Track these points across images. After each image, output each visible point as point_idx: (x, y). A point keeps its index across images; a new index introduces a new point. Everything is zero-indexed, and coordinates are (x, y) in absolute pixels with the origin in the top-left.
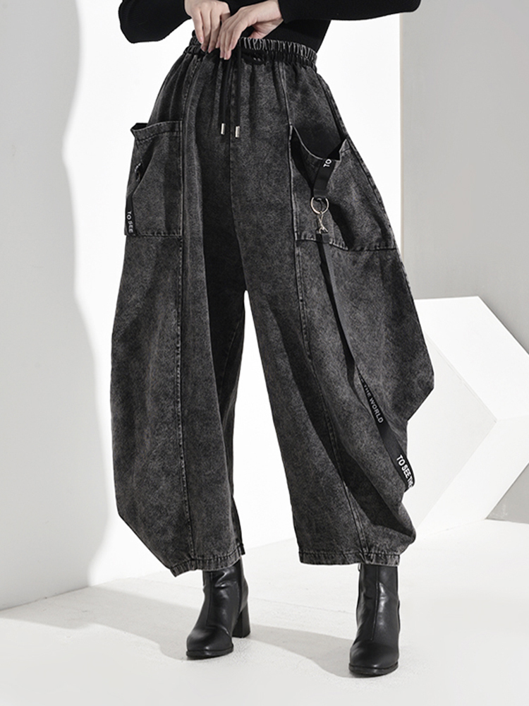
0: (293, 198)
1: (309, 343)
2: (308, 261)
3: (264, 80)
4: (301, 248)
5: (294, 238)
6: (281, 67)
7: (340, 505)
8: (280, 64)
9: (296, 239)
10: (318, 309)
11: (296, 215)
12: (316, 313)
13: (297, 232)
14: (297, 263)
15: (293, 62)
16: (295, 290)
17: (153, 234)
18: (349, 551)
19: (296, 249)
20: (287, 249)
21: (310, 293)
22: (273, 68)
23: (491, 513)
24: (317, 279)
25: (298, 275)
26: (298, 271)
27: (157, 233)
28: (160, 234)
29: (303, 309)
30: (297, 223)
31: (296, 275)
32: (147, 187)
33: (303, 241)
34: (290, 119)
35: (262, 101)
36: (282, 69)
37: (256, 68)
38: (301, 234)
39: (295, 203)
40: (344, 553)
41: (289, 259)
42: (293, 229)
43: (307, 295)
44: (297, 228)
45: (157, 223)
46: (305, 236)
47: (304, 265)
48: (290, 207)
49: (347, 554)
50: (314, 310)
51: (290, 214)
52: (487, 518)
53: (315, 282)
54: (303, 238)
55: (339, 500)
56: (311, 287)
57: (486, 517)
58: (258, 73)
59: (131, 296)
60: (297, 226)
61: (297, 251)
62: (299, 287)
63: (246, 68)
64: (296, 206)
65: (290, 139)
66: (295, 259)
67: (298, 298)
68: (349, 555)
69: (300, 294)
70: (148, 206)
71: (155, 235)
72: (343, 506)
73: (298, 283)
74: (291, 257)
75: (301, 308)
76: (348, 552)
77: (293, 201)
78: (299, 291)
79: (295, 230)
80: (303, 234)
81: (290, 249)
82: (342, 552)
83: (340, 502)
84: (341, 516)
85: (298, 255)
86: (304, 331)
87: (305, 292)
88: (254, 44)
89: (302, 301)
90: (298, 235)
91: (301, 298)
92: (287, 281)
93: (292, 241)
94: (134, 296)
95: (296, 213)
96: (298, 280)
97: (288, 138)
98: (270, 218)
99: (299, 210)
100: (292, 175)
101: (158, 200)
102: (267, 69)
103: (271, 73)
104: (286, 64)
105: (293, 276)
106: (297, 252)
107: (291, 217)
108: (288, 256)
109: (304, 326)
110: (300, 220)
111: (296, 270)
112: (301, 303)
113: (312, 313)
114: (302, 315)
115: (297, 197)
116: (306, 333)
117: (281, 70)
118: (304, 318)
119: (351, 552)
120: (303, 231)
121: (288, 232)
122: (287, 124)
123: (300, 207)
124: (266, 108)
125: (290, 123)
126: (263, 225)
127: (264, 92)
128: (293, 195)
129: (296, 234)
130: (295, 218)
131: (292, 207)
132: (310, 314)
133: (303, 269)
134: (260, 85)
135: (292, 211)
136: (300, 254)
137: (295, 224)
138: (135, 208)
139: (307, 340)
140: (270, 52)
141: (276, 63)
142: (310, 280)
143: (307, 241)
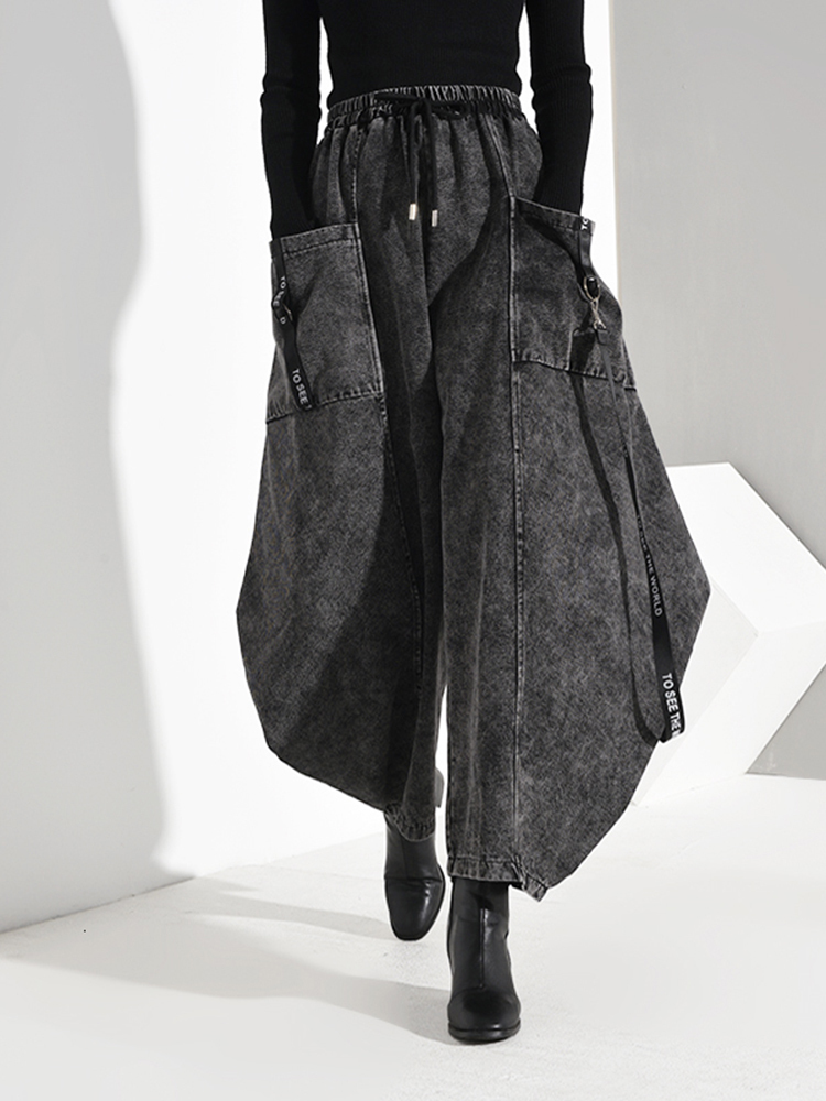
0: (511, 301)
1: (523, 516)
2: (532, 392)
3: (470, 142)
4: (522, 372)
5: (511, 358)
6: (488, 121)
7: (501, 780)
8: (487, 116)
9: (514, 360)
10: (542, 465)
11: (515, 326)
12: (537, 471)
13: (515, 350)
14: (514, 395)
15: (502, 113)
16: (509, 434)
17: (338, 396)
18: (496, 857)
19: (513, 374)
20: (500, 374)
21: (530, 442)
22: (478, 123)
23: (753, 765)
24: (544, 420)
25: (515, 413)
26: (514, 406)
27: (344, 394)
28: (349, 394)
29: (519, 463)
30: (516, 337)
31: (511, 412)
32: (318, 327)
33: (525, 363)
34: (510, 189)
35: (470, 171)
36: (490, 122)
37: (455, 126)
38: (521, 352)
39: (515, 308)
40: (488, 859)
41: (501, 389)
42: (510, 346)
43: (526, 444)
44: (516, 345)
45: (341, 378)
46: (528, 356)
47: (525, 399)
48: (506, 313)
49: (491, 862)
50: (535, 467)
51: (505, 324)
52: (748, 772)
53: (540, 424)
54: (524, 359)
55: (500, 771)
56: (533, 432)
57: (746, 770)
58: (459, 133)
59: (314, 502)
60: (515, 341)
61: (516, 377)
62: (516, 430)
63: (440, 127)
64: (515, 313)
65: (512, 215)
66: (511, 389)
67: (513, 446)
68: (495, 864)
69: (516, 441)
70: (324, 354)
71: (342, 397)
72: (505, 782)
73: (514, 425)
74: (505, 386)
75: (516, 461)
76: (493, 859)
77: (511, 306)
78: (515, 436)
79: (513, 346)
80: (525, 353)
81: (504, 374)
82: (485, 857)
83: (502, 775)
84: (498, 796)
85: (516, 384)
86: (517, 496)
87: (524, 439)
88: (444, 93)
89: (518, 451)
90: (516, 354)
91: (516, 447)
92: (498, 420)
93: (508, 363)
94: (317, 501)
95: (515, 322)
96: (514, 419)
97: (509, 215)
98: (479, 333)
99: (519, 317)
100: (513, 268)
101: (338, 342)
102: (470, 126)
103: (476, 131)
104: (495, 118)
105: (506, 414)
106: (514, 379)
107: (506, 329)
108: (500, 385)
109: (518, 489)
110: (521, 333)
111: (511, 406)
112: (516, 454)
113: (531, 471)
114: (517, 472)
115: (519, 300)
116: (520, 500)
117: (490, 124)
118: (519, 476)
119: (499, 860)
120: (524, 349)
121: (503, 350)
122: (506, 196)
123: (522, 314)
124: (478, 181)
125: (511, 194)
126: (469, 344)
127: (472, 158)
128: (511, 297)
129: (513, 353)
130: (512, 330)
131: (509, 314)
132: (528, 472)
133: (522, 405)
134: (466, 149)
135: (509, 319)
136: (519, 382)
137: (512, 338)
138: (304, 363)
139: (521, 510)
140: (469, 102)
141: (481, 115)
142: (533, 421)
143: (532, 362)
